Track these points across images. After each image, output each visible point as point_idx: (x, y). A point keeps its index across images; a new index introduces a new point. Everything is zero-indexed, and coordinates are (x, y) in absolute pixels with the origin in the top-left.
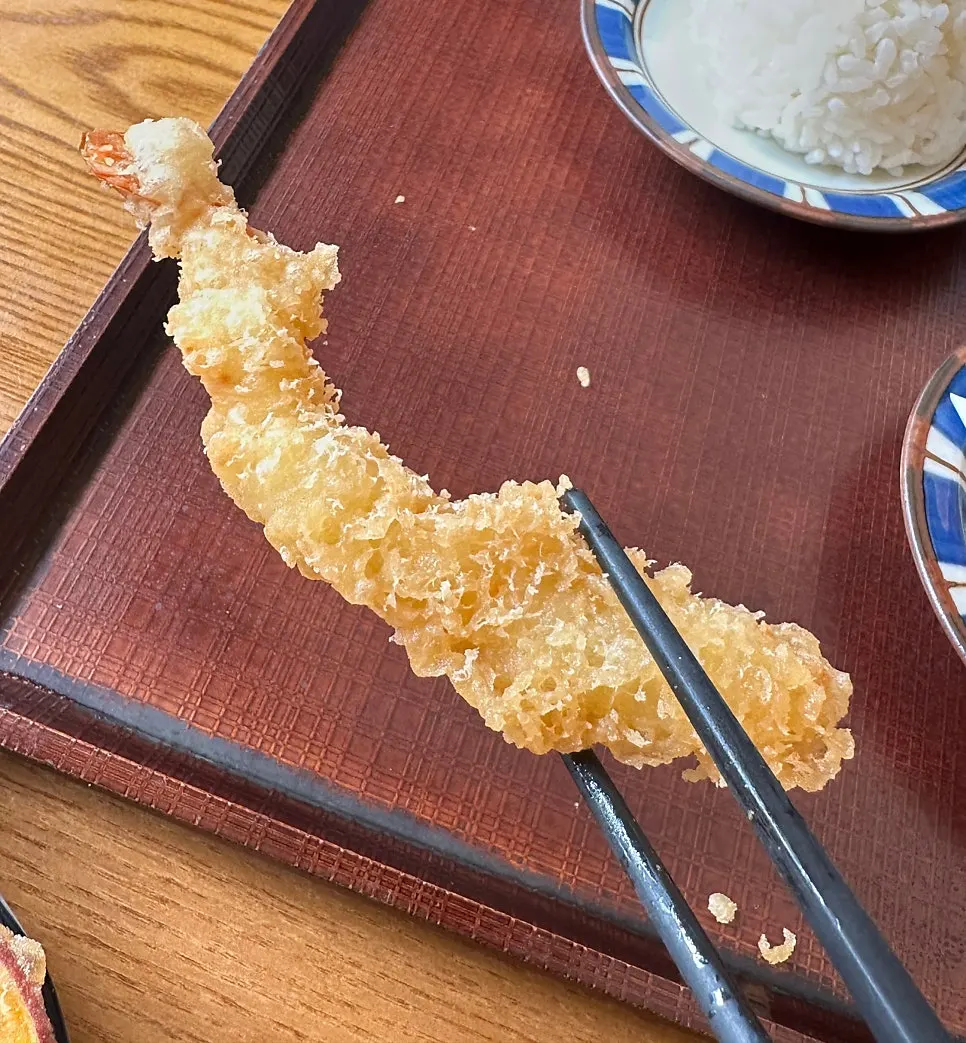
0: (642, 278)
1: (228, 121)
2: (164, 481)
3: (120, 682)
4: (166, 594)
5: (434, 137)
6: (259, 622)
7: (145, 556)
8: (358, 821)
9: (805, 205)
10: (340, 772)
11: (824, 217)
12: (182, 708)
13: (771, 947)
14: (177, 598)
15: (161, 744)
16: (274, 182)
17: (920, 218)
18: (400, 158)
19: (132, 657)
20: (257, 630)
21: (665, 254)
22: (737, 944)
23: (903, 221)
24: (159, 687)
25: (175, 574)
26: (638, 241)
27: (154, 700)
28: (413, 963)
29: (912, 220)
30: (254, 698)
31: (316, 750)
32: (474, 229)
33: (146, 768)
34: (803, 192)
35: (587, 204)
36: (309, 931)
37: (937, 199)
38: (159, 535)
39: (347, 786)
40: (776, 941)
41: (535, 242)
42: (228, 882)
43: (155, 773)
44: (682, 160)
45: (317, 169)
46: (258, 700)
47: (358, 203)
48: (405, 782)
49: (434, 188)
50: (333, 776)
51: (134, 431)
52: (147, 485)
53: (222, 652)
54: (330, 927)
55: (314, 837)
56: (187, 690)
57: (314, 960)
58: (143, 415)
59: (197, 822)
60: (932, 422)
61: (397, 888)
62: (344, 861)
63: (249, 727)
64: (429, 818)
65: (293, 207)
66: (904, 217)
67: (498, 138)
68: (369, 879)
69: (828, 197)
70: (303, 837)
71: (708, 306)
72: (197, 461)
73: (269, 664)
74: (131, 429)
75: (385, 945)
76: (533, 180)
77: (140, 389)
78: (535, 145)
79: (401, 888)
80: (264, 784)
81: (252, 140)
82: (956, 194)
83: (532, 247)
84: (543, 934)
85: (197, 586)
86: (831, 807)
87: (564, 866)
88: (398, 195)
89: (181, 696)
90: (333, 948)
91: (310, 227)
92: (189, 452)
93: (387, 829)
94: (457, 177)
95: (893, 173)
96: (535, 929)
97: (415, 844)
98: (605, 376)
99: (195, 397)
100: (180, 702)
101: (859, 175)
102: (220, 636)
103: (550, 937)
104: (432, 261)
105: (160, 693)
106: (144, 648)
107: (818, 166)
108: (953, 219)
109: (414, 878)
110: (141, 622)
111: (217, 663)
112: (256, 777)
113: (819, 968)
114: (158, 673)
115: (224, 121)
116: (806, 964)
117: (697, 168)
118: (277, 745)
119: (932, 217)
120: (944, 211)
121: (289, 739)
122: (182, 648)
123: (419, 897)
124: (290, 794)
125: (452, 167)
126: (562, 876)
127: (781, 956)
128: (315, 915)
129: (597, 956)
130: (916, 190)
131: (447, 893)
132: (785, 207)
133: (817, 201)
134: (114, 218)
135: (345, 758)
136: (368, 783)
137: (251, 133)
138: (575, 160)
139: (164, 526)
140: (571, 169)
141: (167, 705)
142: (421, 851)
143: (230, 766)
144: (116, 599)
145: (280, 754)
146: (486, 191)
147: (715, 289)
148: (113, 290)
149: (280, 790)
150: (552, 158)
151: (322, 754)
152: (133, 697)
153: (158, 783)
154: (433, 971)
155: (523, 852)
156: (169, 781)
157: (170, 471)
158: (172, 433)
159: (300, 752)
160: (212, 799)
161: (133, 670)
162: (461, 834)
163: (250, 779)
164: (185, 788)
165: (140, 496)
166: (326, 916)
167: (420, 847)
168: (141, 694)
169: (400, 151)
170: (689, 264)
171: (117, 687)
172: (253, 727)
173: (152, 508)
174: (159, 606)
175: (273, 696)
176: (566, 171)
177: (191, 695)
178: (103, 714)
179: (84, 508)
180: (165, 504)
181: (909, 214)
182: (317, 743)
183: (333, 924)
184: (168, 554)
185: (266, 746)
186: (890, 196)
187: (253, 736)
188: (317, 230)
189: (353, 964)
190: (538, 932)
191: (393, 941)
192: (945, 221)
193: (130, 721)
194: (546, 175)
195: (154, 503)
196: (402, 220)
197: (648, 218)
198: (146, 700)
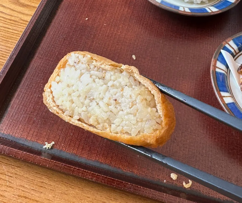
0: (147, 33)
1: (43, 3)
2: (34, 90)
3: (27, 137)
4: (36, 116)
5: (94, 3)
6: (59, 120)
7: (31, 107)
8: (86, 164)
9: (184, 11)
10: (81, 153)
11: (189, 14)
12: (42, 142)
13: (186, 184)
14: (39, 117)
15: (38, 150)
16: (56, 18)
17: (213, 12)
18: (86, 9)
19: (30, 131)
20: (59, 122)
21: (152, 27)
22: (178, 184)
23: (208, 13)
24: (36, 137)
25: (38, 111)
26: (146, 24)
27: (35, 140)
28: (102, 196)
29: (211, 13)
30: (59, 138)
31: (75, 149)
32: (105, 25)
33: (34, 155)
34: (184, 8)
35: (132, 17)
36: (77, 191)
37: (216, 7)
38: (34, 102)
39: (83, 156)
40: (187, 183)
41: (120, 26)
42: (57, 181)
43: (37, 156)
44: (154, 3)
45: (66, 13)
46: (60, 138)
47: (76, 21)
48: (97, 154)
49: (95, 16)
50: (80, 154)
51: (26, 79)
52: (30, 91)
53: (51, 128)
54: (81, 189)
55: (75, 167)
56: (43, 137)
57: (78, 197)
58: (28, 75)
59: (47, 166)
60: (218, 60)
61: (96, 177)
62: (83, 172)
63: (59, 145)
64: (103, 162)
65: (61, 23)
66: (208, 12)
67: (110, 2)
68: (89, 176)
69: (190, 9)
70: (73, 167)
71: (163, 38)
72: (42, 85)
73: (62, 130)
74: (25, 78)
75: (95, 192)
76: (119, 12)
77: (27, 69)
78: (119, 4)
79: (97, 177)
80: (63, 157)
81: (49, 8)
82: (221, 6)
83: (120, 28)
84: (131, 185)
85: (44, 113)
86: (199, 151)
87: (136, 170)
88: (86, 18)
89: (42, 139)
90: (83, 194)
91: (65, 27)
92: (40, 82)
93: (93, 165)
94: (100, 12)
95: (206, 2)
96: (129, 184)
97: (100, 168)
98: (139, 57)
99: (40, 70)
100: (42, 140)
101: (198, 4)
102: (50, 124)
103: (133, 185)
104: (96, 33)
105: (37, 139)
106: (32, 129)
107: (188, 2)
108: (220, 12)
109: (100, 175)
110: (31, 123)
111: (50, 131)
112: (61, 156)
113: (198, 188)
114: (36, 134)
115: (42, 3)
116: (194, 187)
117: (158, 5)
118: (66, 148)
119: (215, 12)
120: (218, 10)
121: (69, 147)
122: (42, 128)
123: (101, 179)
124: (70, 159)
125: (99, 10)
126: (136, 172)
127: (189, 186)
128: (78, 187)
129: (144, 188)
130: (211, 6)
131: (108, 177)
132: (180, 12)
133: (187, 10)
134: (18, 30)
135: (82, 150)
136: (88, 155)
137: (49, 6)
138: (129, 6)
139: (35, 100)
140: (128, 8)
141: (39, 141)
142: (102, 169)
143: (55, 154)
144: (25, 118)
145: (67, 150)
146: (108, 15)
147: (165, 34)
148: (18, 45)
149: (67, 158)
150: (123, 6)
151: (77, 150)
152: (30, 140)
153: (38, 158)
154: (107, 197)
155: (126, 168)
156: (40, 158)
157: (35, 87)
158: (35, 78)
159: (71, 149)
160: (50, 161)
161: (30, 134)
162: (111, 165)
163: (60, 156)
164: (44, 159)
165: (29, 94)
166: (81, 187)
167: (101, 168)
168: (32, 139)
169: (86, 7)
170: (158, 29)
171: (26, 138)
172: (60, 145)
173: (32, 96)
174: (35, 119)
175: (64, 137)
176: (127, 9)
177: (44, 139)
178: (23, 144)
179: (15, 97)
180: (35, 95)
181: (210, 11)
182: (75, 147)
183: (83, 189)
184: (37, 107)
185: (63, 149)
186: (205, 8)
187: (60, 147)
188: (67, 28)
189: (88, 197)
190: (130, 184)
191: (97, 191)
192: (219, 12)
193: (30, 146)
194: (122, 10)
195: (32, 95)
196: (88, 24)
197: (148, 18)
198: (33, 140)
